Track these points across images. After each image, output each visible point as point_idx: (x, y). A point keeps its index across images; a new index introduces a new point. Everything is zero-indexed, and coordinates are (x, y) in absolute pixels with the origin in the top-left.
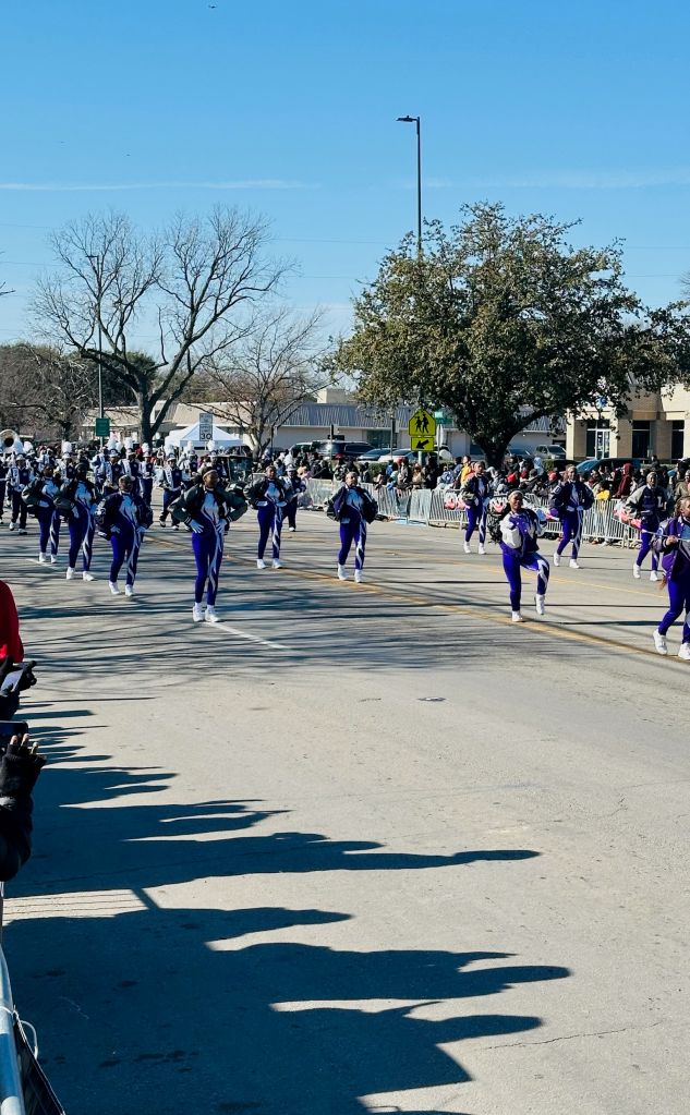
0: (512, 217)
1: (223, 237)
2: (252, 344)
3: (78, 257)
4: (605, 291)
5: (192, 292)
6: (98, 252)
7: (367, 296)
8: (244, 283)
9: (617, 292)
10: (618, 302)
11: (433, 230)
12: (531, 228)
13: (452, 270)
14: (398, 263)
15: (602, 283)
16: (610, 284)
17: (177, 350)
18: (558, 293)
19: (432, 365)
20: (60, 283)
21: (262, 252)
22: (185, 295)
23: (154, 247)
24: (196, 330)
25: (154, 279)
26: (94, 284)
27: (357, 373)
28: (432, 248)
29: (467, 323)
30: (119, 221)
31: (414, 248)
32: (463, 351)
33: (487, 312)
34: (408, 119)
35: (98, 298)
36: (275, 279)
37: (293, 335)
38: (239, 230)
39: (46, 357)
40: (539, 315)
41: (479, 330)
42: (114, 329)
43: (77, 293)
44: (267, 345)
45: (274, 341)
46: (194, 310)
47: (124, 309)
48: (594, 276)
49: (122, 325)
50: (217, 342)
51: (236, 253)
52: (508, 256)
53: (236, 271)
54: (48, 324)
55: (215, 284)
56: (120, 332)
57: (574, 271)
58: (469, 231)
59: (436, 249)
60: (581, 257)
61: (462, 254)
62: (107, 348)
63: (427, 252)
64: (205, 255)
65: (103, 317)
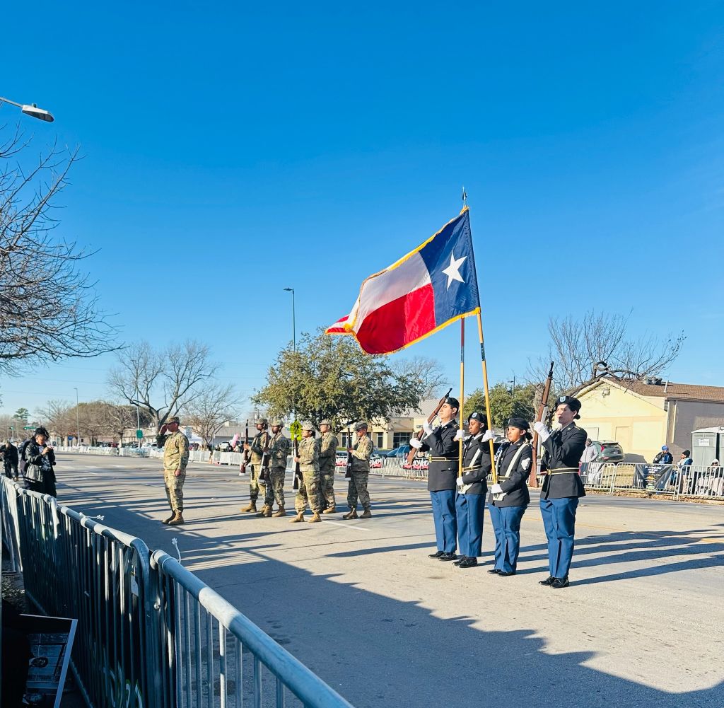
1: (190, 353)
2: (202, 400)
3: (127, 360)
5: (178, 376)
6: (135, 359)
8: (200, 373)
11: (305, 338)
17: (172, 401)
21: (207, 360)
22: (175, 377)
23: (160, 356)
24: (179, 393)
25: (161, 370)
26: (134, 371)
30: (146, 346)
33: (331, 376)
35: (137, 378)
36: (213, 372)
37: (220, 396)
38: (197, 350)
42: (144, 392)
43: (128, 375)
44: (209, 399)
45: (212, 398)
46: (179, 385)
47: (149, 382)
49: (147, 390)
50: (188, 398)
51: (197, 359)
53: (197, 366)
55: (187, 373)
56: (147, 393)
62: (141, 400)
64: (182, 361)
65: (139, 387)
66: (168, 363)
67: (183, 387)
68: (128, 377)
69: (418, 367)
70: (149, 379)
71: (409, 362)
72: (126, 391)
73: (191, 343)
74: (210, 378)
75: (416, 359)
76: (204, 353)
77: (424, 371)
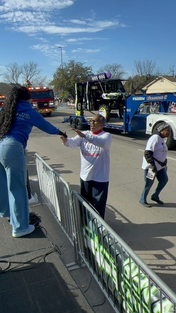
0: (76, 62)
1: (31, 66)
3: (10, 69)
4: (89, 73)
5: (27, 74)
6: (13, 68)
7: (55, 74)
8: (35, 73)
9: (91, 73)
10: (91, 75)
12: (79, 64)
13: (68, 70)
14: (59, 69)
15: (89, 72)
16: (90, 72)
18: (83, 73)
19: (65, 84)
20: (7, 73)
21: (37, 68)
22: (26, 74)
23: (21, 67)
25: (21, 72)
26: (12, 73)
27: (54, 86)
28: (64, 67)
29: (70, 78)
30: (16, 64)
31: (61, 67)
32: (70, 82)
33: (73, 76)
34: (60, 47)
35: (13, 75)
36: (39, 72)
37: (42, 80)
38: (33, 65)
39: (5, 84)
40: (80, 77)
41: (72, 79)
42: (16, 80)
43: (10, 74)
44: (38, 82)
45: (39, 81)
46: (27, 77)
47: (17, 76)
48: (88, 71)
49: (17, 79)
51: (33, 68)
52: (76, 68)
53: (34, 71)
54: (6, 79)
55: (30, 73)
56: (17, 81)
57: (85, 70)
58: (69, 64)
59: (65, 67)
60: (86, 68)
61: (69, 67)
62: (15, 83)
63: (63, 67)
64: (29, 69)
65: (14, 78)
66: (24, 70)
67: (29, 78)
68: (10, 75)
69: (114, 67)
70: (18, 76)
71: (111, 65)
72: (10, 80)
73: (31, 63)
74: (38, 75)
75: (114, 64)
76: (36, 65)
77: (117, 69)
